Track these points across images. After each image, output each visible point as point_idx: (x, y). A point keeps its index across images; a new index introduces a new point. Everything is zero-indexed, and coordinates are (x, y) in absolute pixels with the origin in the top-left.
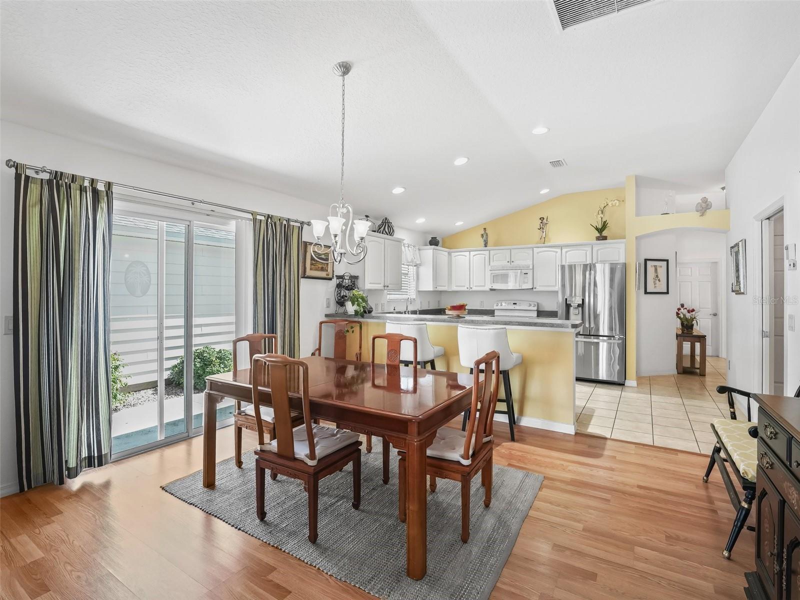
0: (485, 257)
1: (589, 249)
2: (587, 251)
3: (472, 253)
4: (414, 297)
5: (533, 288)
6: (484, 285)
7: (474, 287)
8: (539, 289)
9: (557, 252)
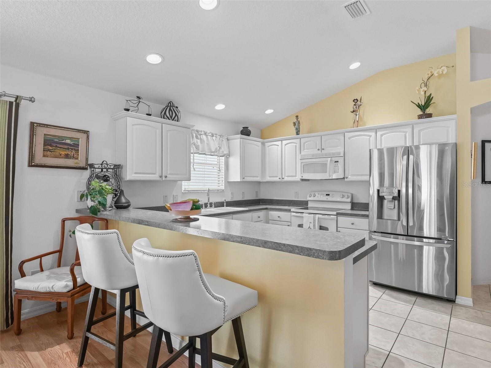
0: (296, 145)
1: (409, 130)
2: (406, 132)
3: (284, 142)
4: (223, 187)
5: (344, 178)
6: (295, 175)
7: (286, 178)
8: (350, 178)
9: (370, 136)
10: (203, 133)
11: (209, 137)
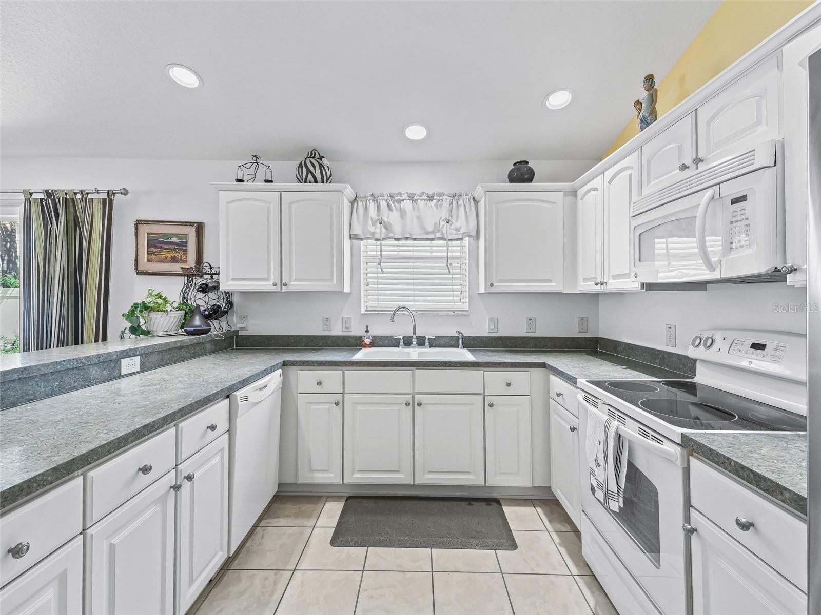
0: (631, 174)
3: (610, 173)
4: (466, 307)
10: (405, 197)
11: (421, 204)
